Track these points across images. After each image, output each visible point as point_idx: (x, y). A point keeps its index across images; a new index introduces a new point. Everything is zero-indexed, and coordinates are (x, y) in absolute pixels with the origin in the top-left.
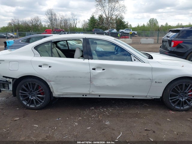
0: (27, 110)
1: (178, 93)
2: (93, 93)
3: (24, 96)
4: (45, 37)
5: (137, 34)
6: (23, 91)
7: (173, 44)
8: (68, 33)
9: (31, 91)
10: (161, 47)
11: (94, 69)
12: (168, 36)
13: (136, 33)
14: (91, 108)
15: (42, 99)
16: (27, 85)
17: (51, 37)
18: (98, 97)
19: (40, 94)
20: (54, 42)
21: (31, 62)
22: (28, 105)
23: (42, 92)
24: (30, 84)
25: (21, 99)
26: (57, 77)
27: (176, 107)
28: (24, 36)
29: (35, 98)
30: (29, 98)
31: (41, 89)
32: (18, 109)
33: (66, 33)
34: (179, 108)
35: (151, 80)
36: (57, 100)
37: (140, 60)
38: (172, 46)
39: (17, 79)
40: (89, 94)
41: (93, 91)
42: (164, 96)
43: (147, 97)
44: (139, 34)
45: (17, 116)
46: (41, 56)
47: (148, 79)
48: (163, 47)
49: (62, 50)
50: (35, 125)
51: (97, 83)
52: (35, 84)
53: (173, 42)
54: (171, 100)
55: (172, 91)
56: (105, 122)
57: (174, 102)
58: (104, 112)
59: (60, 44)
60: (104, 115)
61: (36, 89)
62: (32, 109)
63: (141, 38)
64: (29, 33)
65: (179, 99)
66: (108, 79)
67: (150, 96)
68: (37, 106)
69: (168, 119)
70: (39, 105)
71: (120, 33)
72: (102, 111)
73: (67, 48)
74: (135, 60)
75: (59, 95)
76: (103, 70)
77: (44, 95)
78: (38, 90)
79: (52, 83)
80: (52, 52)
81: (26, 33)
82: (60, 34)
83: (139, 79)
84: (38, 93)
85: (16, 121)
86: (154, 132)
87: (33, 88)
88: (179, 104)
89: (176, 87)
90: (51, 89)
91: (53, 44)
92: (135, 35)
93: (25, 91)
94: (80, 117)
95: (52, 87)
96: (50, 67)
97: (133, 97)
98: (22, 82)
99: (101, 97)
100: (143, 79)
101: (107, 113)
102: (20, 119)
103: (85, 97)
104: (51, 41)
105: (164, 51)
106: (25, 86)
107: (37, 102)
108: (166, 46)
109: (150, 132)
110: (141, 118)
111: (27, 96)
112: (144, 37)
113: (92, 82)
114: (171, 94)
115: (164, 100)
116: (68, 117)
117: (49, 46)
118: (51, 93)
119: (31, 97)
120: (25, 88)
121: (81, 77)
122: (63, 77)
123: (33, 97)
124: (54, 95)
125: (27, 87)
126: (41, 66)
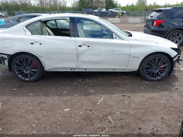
0: (22, 83)
1: (152, 66)
2: (80, 67)
3: (19, 71)
4: (35, 16)
5: (125, 14)
6: (18, 66)
7: (155, 23)
8: (58, 13)
9: (25, 66)
10: (145, 26)
11: (80, 46)
12: (152, 15)
13: (125, 12)
14: (79, 80)
15: (35, 72)
16: (21, 60)
17: (41, 16)
18: (84, 71)
19: (33, 68)
20: (43, 21)
21: (23, 40)
22: (23, 78)
23: (35, 67)
24: (23, 60)
25: (17, 73)
26: (47, 53)
27: (150, 78)
28: (14, 15)
29: (29, 72)
30: (23, 72)
31: (33, 64)
32: (14, 82)
33: (56, 12)
34: (152, 79)
35: (130, 55)
36: (49, 73)
37: (120, 38)
38: (154, 25)
39: (12, 55)
40: (77, 68)
41: (80, 66)
42: (140, 69)
43: (126, 70)
44: (128, 14)
45: (14, 87)
46: (32, 34)
47: (126, 54)
48: (147, 26)
49: (51, 29)
50: (30, 94)
51: (83, 58)
52: (28, 60)
53: (155, 21)
54: (146, 72)
55: (147, 65)
56: (90, 90)
57: (148, 74)
58: (89, 83)
59: (49, 23)
60: (89, 85)
61: (29, 64)
62: (27, 81)
63: (129, 18)
64: (18, 12)
65: (152, 71)
66: (92, 55)
67: (128, 69)
68: (31, 79)
69: (142, 88)
70: (33, 78)
71: (110, 12)
72: (88, 82)
73: (56, 27)
74: (116, 38)
75: (50, 69)
76: (88, 46)
77: (36, 69)
78: (31, 65)
79: (43, 58)
80: (42, 31)
81: (16, 12)
82: (50, 14)
83: (119, 55)
84: (31, 67)
85: (14, 91)
86: (129, 97)
87: (27, 63)
88: (152, 76)
89: (150, 61)
90: (43, 64)
91: (43, 23)
92: (124, 15)
93: (20, 66)
94: (69, 87)
95: (43, 62)
96: (40, 44)
97: (114, 70)
98: (16, 58)
99: (87, 71)
100: (122, 54)
101: (92, 83)
102: (17, 90)
103: (73, 70)
104: (41, 20)
105: (148, 31)
106: (19, 61)
107: (30, 75)
108: (150, 25)
109: (126, 97)
110: (120, 87)
111: (22, 70)
112: (133, 17)
113: (78, 58)
114: (146, 67)
115: (140, 72)
116: (59, 88)
117: (38, 26)
118: (42, 67)
119: (25, 71)
120: (19, 63)
121: (68, 54)
122: (53, 53)
123: (27, 71)
124: (45, 69)
125: (21, 62)
126: (32, 44)
